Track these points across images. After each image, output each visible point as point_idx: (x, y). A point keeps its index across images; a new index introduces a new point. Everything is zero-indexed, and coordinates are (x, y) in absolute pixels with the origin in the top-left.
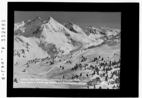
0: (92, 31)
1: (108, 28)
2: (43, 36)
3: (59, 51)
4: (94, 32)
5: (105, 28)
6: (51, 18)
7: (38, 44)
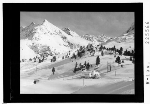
0: (90, 39)
1: (105, 37)
2: (36, 38)
3: (54, 53)
4: (92, 39)
5: (102, 37)
6: (46, 21)
7: (30, 46)
